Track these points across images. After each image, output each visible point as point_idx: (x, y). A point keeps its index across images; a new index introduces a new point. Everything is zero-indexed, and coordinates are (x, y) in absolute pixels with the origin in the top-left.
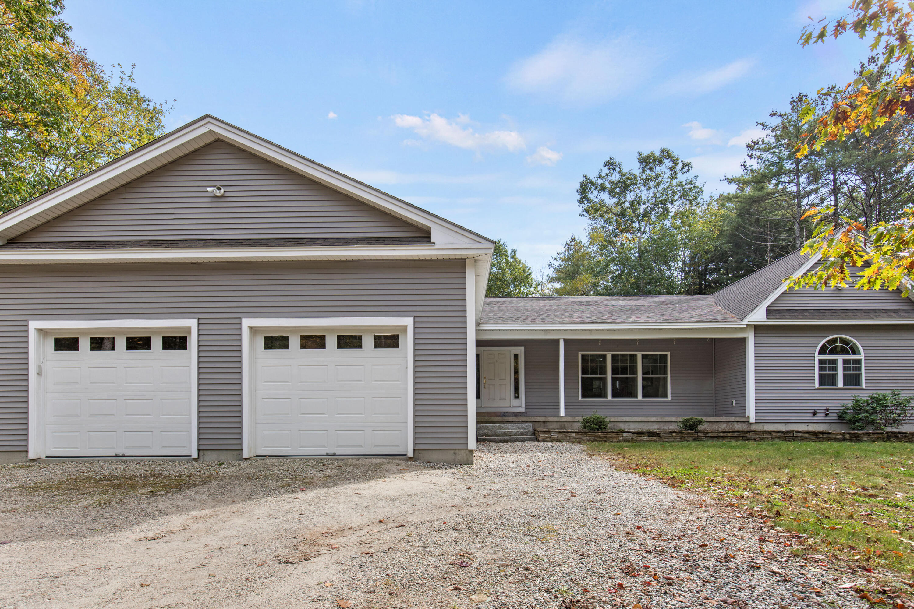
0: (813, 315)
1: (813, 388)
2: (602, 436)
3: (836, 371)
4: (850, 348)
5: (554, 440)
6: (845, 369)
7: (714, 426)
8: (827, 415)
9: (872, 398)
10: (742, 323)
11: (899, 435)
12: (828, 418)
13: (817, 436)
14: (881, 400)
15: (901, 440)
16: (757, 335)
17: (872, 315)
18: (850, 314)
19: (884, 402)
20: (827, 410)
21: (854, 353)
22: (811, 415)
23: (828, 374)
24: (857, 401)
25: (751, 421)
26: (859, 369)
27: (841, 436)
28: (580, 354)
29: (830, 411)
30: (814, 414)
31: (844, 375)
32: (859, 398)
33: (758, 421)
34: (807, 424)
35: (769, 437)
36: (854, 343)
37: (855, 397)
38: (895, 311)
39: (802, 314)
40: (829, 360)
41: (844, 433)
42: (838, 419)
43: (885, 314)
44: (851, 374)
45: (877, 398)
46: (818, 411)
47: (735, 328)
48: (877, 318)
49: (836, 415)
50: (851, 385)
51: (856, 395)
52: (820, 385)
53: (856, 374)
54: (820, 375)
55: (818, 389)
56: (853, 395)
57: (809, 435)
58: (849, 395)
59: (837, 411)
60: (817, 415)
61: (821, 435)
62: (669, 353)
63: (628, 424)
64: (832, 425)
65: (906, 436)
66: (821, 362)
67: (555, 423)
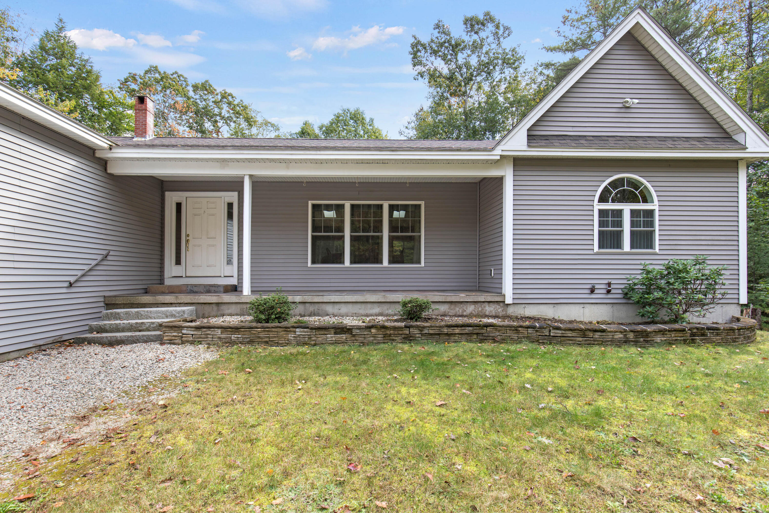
0: (591, 142)
1: (591, 252)
2: (262, 335)
3: (621, 227)
4: (641, 192)
5: (188, 341)
6: (633, 224)
7: (457, 309)
8: (609, 292)
9: (668, 268)
10: (494, 152)
11: (708, 333)
12: (610, 296)
13: (584, 336)
14: (680, 271)
15: (710, 342)
16: (517, 173)
17: (669, 143)
18: (640, 142)
19: (684, 275)
20: (609, 284)
21: (645, 201)
22: (588, 291)
23: (611, 231)
24: (648, 272)
25: (507, 302)
26: (651, 224)
27: (621, 336)
28: (310, 203)
29: (612, 286)
30: (592, 291)
31: (632, 233)
32: (650, 268)
33: (516, 301)
34: (582, 306)
35: (515, 336)
36: (645, 187)
37: (645, 265)
38: (699, 139)
39: (577, 142)
40: (613, 211)
41: (625, 331)
42: (624, 298)
43: (686, 143)
44: (640, 231)
45: (675, 269)
46: (597, 286)
47: (487, 161)
48: (674, 148)
49: (620, 291)
50: (640, 248)
51: (648, 262)
52: (600, 247)
53: (647, 232)
54: (600, 233)
55: (597, 254)
56: (643, 262)
57: (574, 334)
58: (638, 262)
59: (623, 286)
60: (596, 291)
61: (591, 334)
62: (422, 203)
63: (337, 306)
64: (615, 307)
65: (718, 335)
66: (602, 213)
67: (234, 307)
